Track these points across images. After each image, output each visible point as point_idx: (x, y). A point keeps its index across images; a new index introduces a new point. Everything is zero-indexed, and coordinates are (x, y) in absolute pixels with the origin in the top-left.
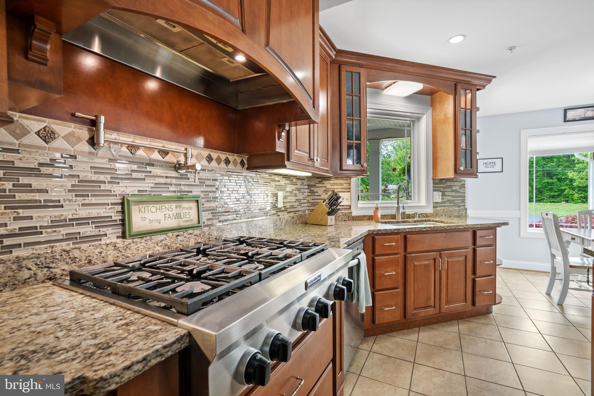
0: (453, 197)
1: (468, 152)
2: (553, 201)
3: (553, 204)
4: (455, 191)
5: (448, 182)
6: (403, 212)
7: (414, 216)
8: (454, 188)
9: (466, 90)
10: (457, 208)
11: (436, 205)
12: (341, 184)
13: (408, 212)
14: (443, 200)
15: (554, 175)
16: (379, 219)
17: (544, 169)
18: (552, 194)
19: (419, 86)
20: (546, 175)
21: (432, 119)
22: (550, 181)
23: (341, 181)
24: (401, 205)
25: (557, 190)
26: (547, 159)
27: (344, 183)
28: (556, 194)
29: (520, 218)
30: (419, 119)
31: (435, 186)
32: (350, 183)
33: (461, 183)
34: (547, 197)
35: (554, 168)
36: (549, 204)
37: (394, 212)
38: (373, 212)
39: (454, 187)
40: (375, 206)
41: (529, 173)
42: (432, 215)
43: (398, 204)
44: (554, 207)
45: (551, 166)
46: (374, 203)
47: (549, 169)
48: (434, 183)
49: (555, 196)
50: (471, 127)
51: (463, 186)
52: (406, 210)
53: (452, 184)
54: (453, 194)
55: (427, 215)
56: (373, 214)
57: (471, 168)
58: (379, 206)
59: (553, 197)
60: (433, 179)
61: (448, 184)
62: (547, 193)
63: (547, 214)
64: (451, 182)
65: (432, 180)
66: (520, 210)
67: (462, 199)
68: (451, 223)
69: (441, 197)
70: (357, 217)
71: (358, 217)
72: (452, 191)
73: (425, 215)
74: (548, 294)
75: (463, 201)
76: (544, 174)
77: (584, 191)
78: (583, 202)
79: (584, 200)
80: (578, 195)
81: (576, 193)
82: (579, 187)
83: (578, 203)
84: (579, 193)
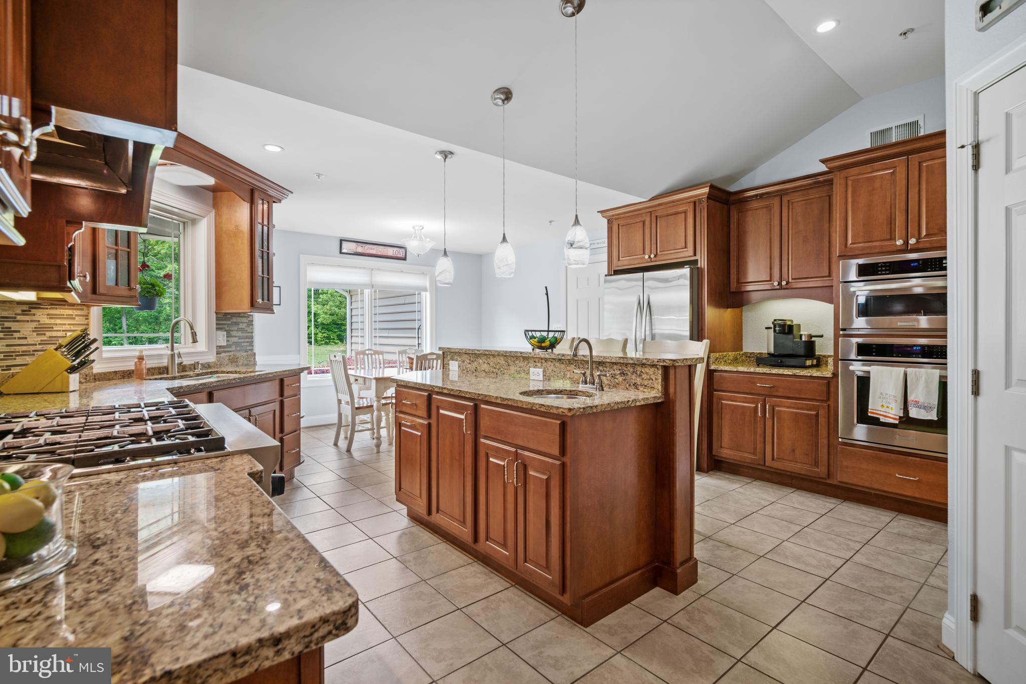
0: (240, 338)
1: (265, 280)
4: (242, 330)
5: (234, 318)
6: (180, 362)
7: (194, 366)
8: (241, 326)
9: (263, 200)
10: (245, 354)
11: (220, 350)
12: (70, 317)
13: (187, 361)
14: (229, 343)
16: (143, 375)
19: (210, 181)
21: (216, 227)
23: (70, 312)
24: (176, 352)
27: (76, 315)
29: (299, 364)
30: (194, 222)
31: (218, 322)
32: (87, 316)
33: (249, 319)
37: (165, 362)
38: (134, 364)
39: (241, 324)
40: (137, 354)
42: (215, 365)
43: (172, 350)
46: (135, 350)
48: (218, 319)
50: (268, 249)
51: (250, 324)
52: (184, 359)
53: (239, 320)
54: (240, 334)
55: (207, 366)
56: (133, 368)
57: (268, 300)
58: (145, 353)
60: (217, 313)
61: (234, 320)
63: (335, 356)
64: (238, 318)
65: (215, 314)
66: (299, 354)
67: (250, 340)
68: (251, 372)
69: (225, 338)
70: (103, 376)
71: (105, 374)
72: (239, 330)
73: (206, 365)
74: (336, 444)
75: (251, 344)
77: (327, 329)
78: (327, 343)
79: (327, 341)
80: (321, 334)
81: (320, 332)
82: (322, 324)
83: (322, 344)
84: (323, 331)
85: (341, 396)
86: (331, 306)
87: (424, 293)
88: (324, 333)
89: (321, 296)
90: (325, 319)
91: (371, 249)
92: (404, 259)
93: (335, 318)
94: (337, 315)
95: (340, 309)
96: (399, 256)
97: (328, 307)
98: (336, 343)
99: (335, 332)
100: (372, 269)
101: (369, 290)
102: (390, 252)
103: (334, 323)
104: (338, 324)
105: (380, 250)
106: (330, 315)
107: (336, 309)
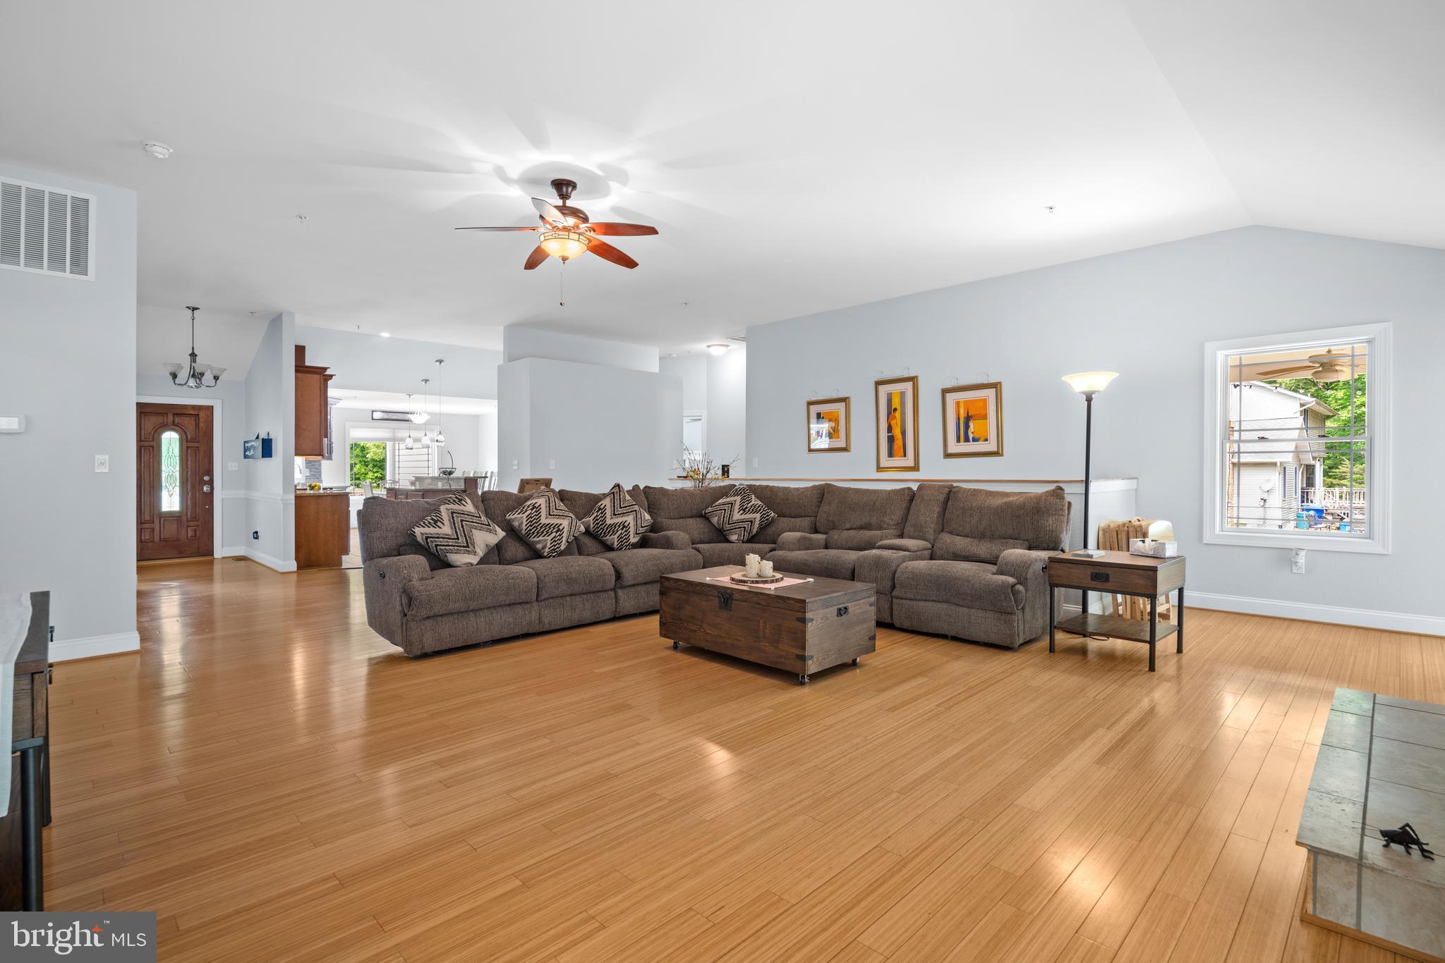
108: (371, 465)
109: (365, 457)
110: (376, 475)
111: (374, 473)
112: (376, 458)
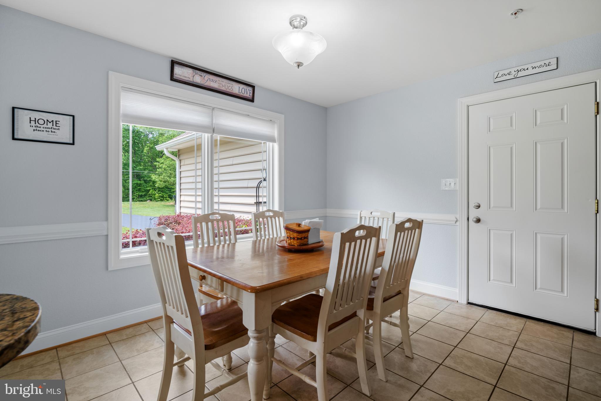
2: (141, 200)
3: (141, 203)
15: (142, 177)
17: (134, 171)
18: (141, 194)
20: (135, 177)
22: (139, 182)
25: (144, 191)
26: (137, 162)
28: (143, 194)
29: (107, 236)
34: (136, 197)
35: (141, 171)
36: (138, 203)
41: (123, 174)
44: (142, 206)
45: (140, 169)
47: (138, 171)
49: (143, 195)
59: (141, 196)
62: (137, 193)
76: (134, 176)
77: (162, 191)
78: (161, 200)
79: (162, 199)
80: (158, 194)
81: (157, 193)
82: (159, 188)
83: (159, 201)
84: (159, 193)
85: (172, 312)
86: (164, 176)
87: (271, 144)
88: (160, 193)
89: (158, 170)
90: (160, 184)
91: (213, 81)
92: (252, 100)
93: (167, 184)
94: (168, 182)
95: (170, 178)
96: (245, 95)
97: (162, 177)
98: (168, 200)
99: (167, 193)
100: (213, 109)
101: (210, 135)
102: (236, 89)
103: (166, 187)
104: (169, 188)
105: (224, 83)
106: (164, 182)
107: (168, 178)
108: (157, 190)
109: (155, 186)
110: (160, 195)
111: (159, 194)
112: (160, 186)
